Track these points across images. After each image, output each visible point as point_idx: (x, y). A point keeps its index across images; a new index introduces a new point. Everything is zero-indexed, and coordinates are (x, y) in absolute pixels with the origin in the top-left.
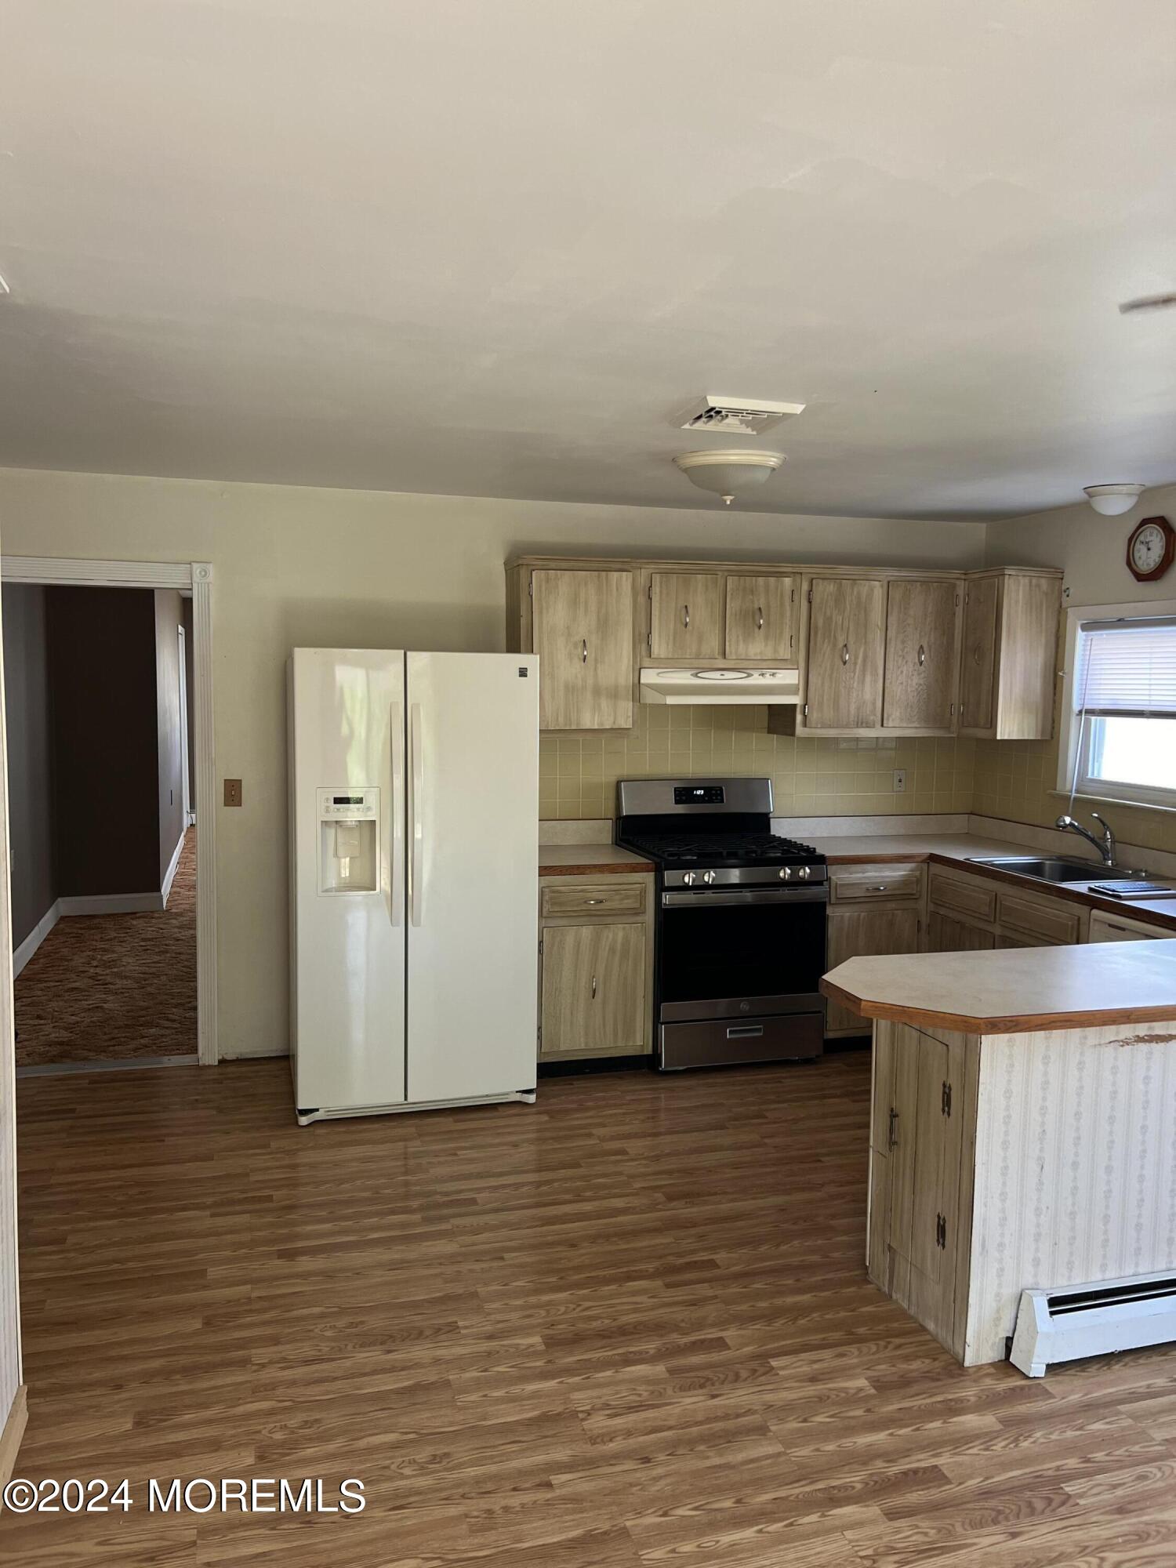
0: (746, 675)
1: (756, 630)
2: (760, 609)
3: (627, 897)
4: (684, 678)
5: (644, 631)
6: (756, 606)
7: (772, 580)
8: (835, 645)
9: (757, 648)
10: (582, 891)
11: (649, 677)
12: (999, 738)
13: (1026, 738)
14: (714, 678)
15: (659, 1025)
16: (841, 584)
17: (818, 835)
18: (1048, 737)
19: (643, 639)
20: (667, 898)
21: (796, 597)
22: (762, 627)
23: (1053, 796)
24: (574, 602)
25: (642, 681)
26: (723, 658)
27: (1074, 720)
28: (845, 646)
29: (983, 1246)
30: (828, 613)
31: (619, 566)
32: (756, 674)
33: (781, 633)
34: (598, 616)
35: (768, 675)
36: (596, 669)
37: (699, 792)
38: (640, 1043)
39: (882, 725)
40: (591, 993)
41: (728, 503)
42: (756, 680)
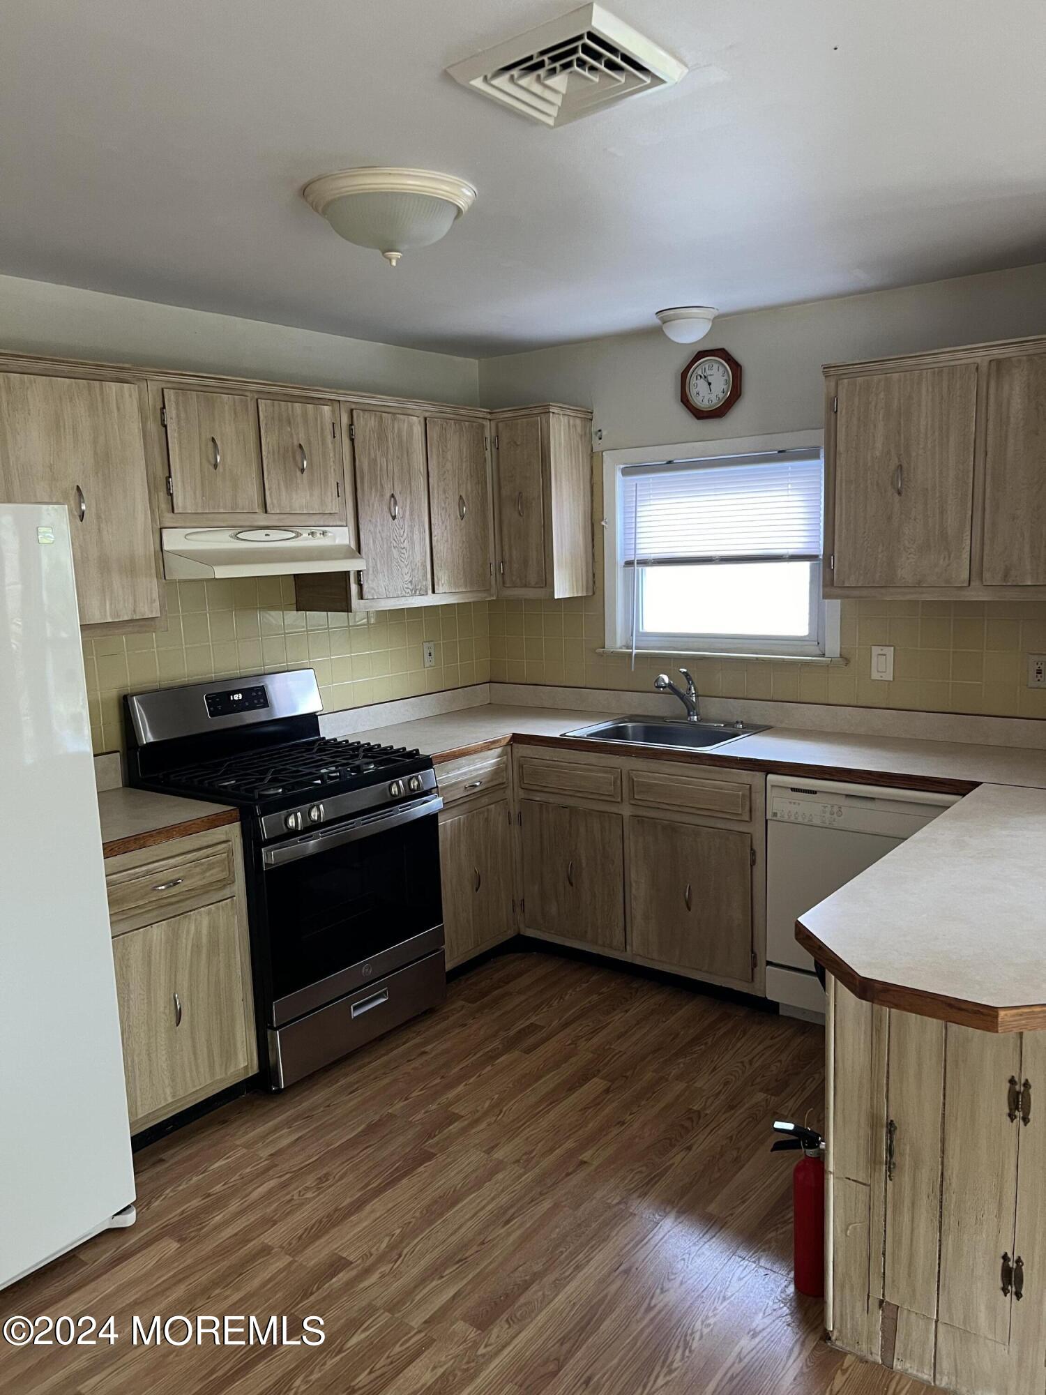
0: (294, 535)
1: (299, 473)
2: (301, 446)
3: (211, 866)
4: (220, 541)
5: (161, 473)
6: (296, 443)
7: (310, 408)
8: (382, 496)
9: (302, 499)
10: (148, 873)
11: (174, 540)
12: (556, 598)
13: (576, 596)
14: (257, 540)
15: (269, 1032)
16: (381, 417)
17: (360, 729)
18: (590, 594)
19: (162, 486)
20: (270, 856)
21: (337, 435)
22: (306, 472)
23: (601, 655)
24: (57, 426)
25: (166, 548)
26: (265, 512)
27: (620, 572)
28: (393, 496)
30: (373, 456)
31: (115, 374)
33: (326, 478)
34: (95, 453)
35: (305, 535)
36: (99, 531)
37: (236, 697)
38: (242, 1064)
39: (433, 592)
40: (174, 1020)
42: (306, 541)
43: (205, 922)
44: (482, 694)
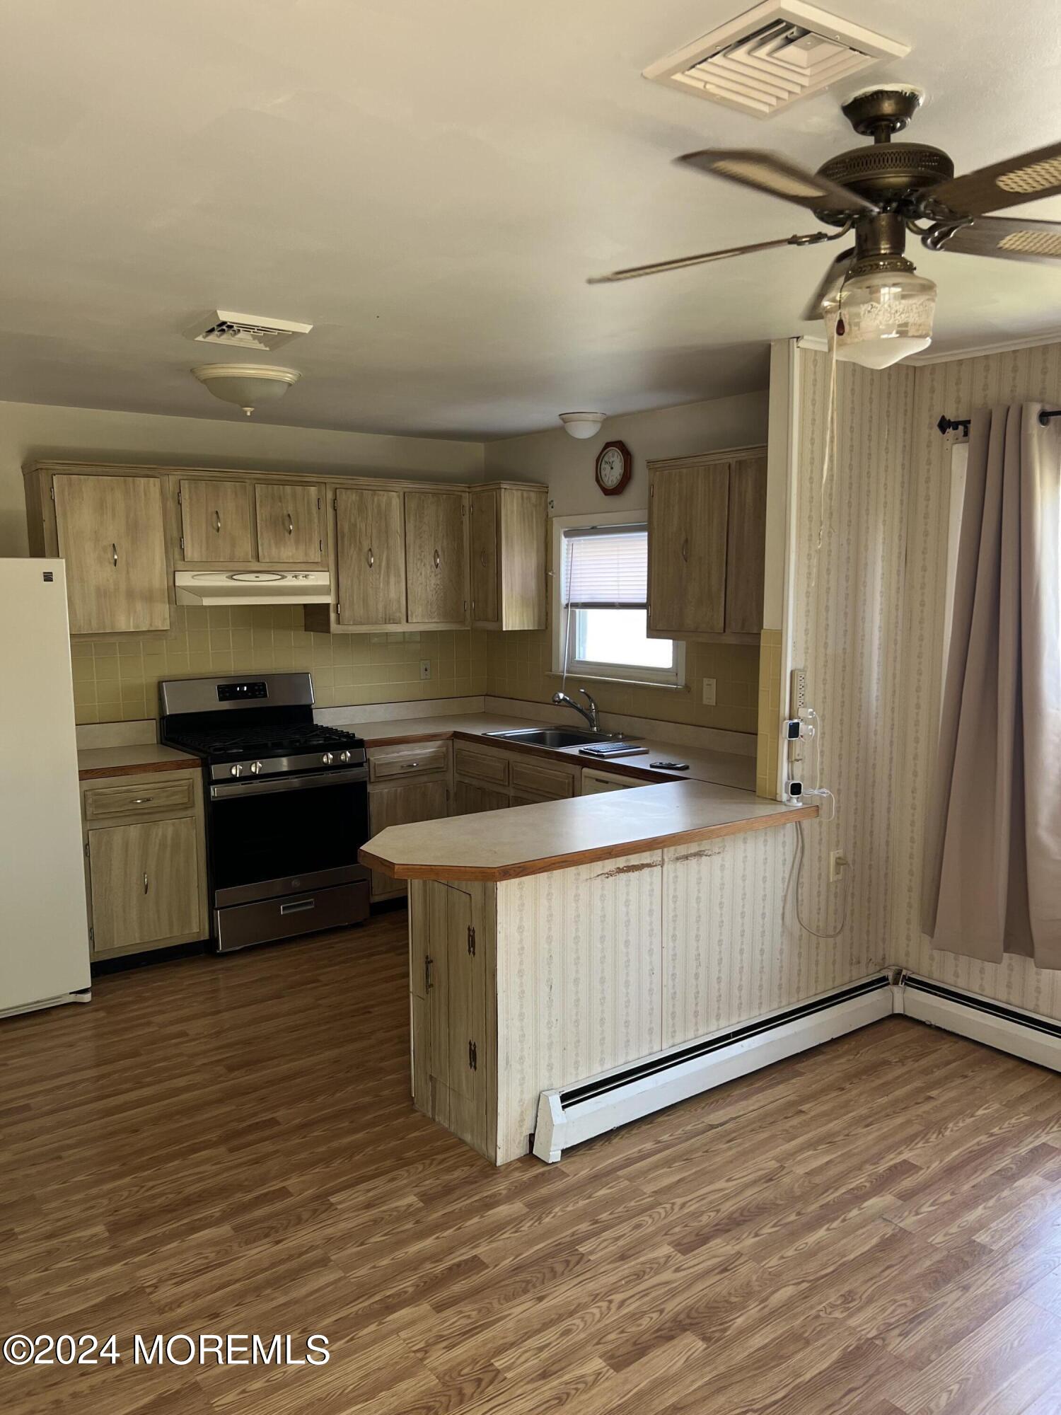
0: (280, 577)
1: (287, 534)
2: (289, 515)
3: (175, 793)
4: (220, 580)
5: (175, 534)
6: (285, 513)
7: (299, 489)
8: (360, 550)
9: (289, 552)
10: (128, 791)
11: (184, 580)
12: (504, 629)
13: (526, 629)
14: (249, 580)
15: (215, 911)
16: (362, 493)
17: (357, 721)
18: (543, 628)
19: (175, 544)
20: (215, 791)
21: (322, 507)
22: (292, 534)
23: (549, 676)
24: (101, 507)
25: (177, 584)
26: (257, 561)
27: (563, 612)
28: (370, 550)
29: (507, 1063)
30: (353, 520)
31: (145, 472)
32: (289, 576)
33: (310, 539)
34: (127, 522)
35: (301, 577)
36: (128, 572)
37: (242, 689)
38: (196, 930)
39: (407, 621)
40: (144, 890)
41: (249, 414)
42: (290, 581)
43: (170, 830)
44: (477, 704)
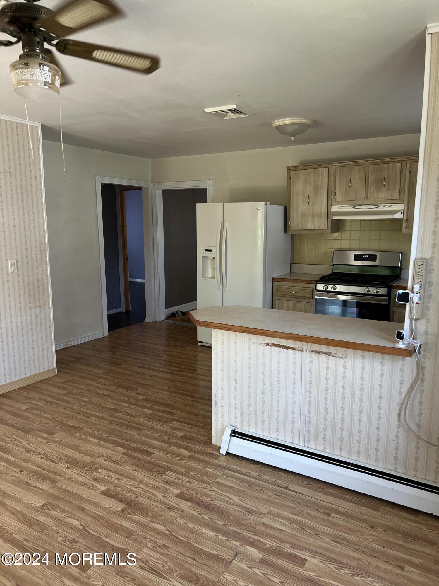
0: (377, 207)
1: (383, 187)
2: (385, 178)
3: (305, 292)
5: (333, 190)
6: (383, 177)
7: (391, 165)
9: (382, 195)
10: (289, 288)
11: (335, 209)
14: (362, 208)
21: (404, 171)
22: (385, 186)
24: (305, 182)
25: (331, 210)
26: (367, 199)
31: (323, 166)
32: (382, 206)
33: (395, 188)
34: (314, 187)
35: (388, 206)
36: (313, 206)
37: (365, 256)
41: (293, 139)
42: (382, 208)
43: (303, 306)
